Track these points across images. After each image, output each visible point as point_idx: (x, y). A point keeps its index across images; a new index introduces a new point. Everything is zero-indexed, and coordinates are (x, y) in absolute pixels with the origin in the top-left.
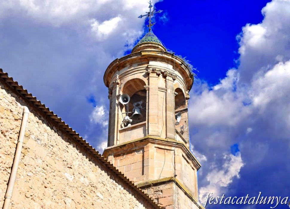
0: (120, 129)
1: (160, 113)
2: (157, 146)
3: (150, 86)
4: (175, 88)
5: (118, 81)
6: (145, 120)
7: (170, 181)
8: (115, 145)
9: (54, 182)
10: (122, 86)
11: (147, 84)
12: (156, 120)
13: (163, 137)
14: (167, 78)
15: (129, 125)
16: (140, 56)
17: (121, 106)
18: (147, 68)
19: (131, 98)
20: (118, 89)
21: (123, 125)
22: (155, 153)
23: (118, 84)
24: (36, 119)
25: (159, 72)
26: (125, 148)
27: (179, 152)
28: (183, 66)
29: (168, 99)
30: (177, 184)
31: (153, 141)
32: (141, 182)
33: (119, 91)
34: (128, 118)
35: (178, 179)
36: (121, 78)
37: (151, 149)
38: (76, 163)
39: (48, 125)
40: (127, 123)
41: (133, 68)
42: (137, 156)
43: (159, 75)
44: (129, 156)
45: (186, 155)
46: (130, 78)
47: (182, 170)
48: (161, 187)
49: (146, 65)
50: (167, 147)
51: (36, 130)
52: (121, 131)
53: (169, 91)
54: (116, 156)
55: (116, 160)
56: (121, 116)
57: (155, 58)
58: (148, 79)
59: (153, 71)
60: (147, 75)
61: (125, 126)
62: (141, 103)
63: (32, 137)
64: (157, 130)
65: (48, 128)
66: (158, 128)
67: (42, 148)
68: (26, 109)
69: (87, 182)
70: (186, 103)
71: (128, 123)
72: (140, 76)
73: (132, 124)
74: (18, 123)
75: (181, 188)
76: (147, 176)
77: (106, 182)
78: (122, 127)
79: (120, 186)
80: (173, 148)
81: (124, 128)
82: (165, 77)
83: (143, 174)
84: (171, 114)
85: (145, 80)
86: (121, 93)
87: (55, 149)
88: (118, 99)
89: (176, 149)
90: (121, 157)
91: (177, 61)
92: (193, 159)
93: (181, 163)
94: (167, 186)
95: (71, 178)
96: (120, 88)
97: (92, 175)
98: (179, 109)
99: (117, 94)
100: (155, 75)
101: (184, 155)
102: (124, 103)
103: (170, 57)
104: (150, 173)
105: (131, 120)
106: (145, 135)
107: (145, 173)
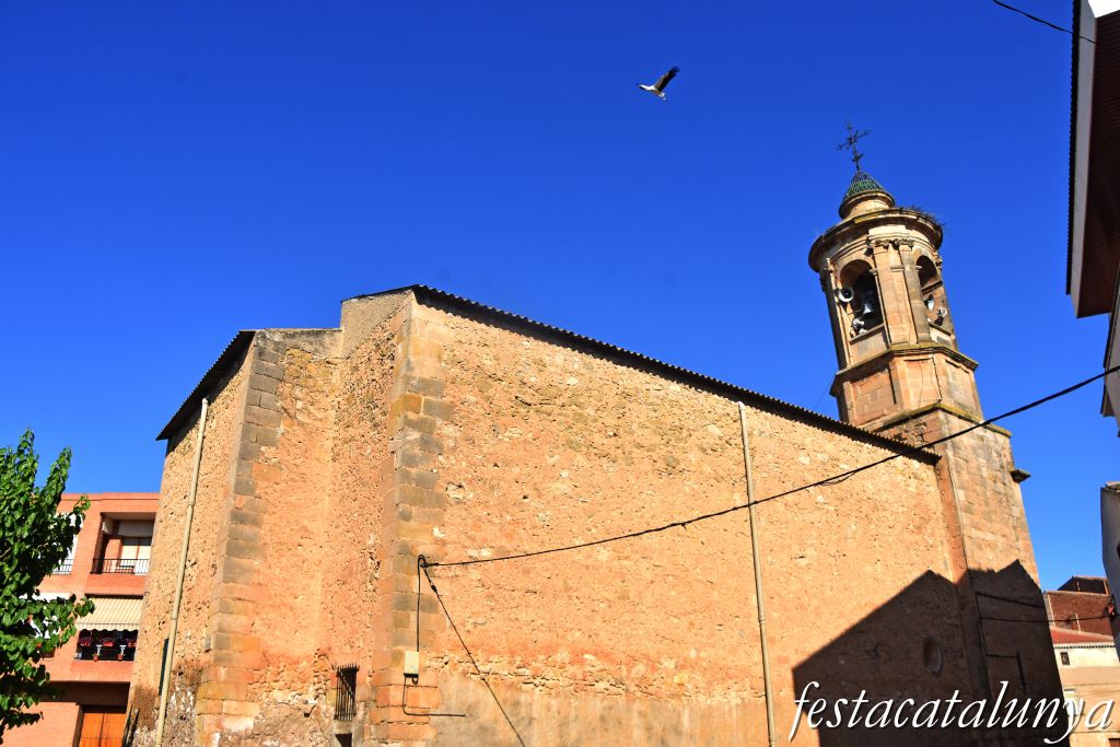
0: (850, 339)
1: (902, 305)
2: (906, 358)
3: (879, 268)
4: (915, 260)
5: (831, 268)
6: (882, 322)
7: (934, 409)
8: (849, 367)
9: (791, 473)
10: (838, 274)
11: (873, 266)
12: (898, 318)
13: (913, 342)
14: (901, 247)
15: (862, 331)
16: (853, 226)
17: (844, 305)
18: (868, 241)
19: (854, 289)
20: (833, 279)
21: (853, 333)
22: (907, 369)
23: (831, 272)
24: (754, 410)
25: (885, 244)
26: (863, 369)
27: (941, 359)
28: (920, 221)
29: (909, 280)
30: (944, 410)
31: (900, 354)
32: (894, 414)
33: (836, 283)
34: (857, 321)
35: (947, 403)
36: (833, 263)
37: (900, 364)
38: (808, 441)
39: (767, 411)
40: (857, 329)
41: (848, 245)
42: (883, 377)
43: (887, 248)
44: (871, 379)
45: (952, 358)
46: (846, 260)
47: (948, 383)
48: (924, 419)
49: (864, 238)
50: (921, 357)
51: (756, 422)
52: (852, 343)
53: (907, 268)
54: (853, 381)
55: (854, 387)
56: (847, 319)
57: (876, 223)
58: (873, 258)
59: (878, 244)
60: (870, 252)
61: (857, 334)
62: (870, 293)
63: (756, 432)
64: (902, 333)
65: (769, 414)
66: (903, 329)
67: (768, 441)
68: (740, 403)
69: (826, 457)
70: (939, 271)
71: (859, 327)
72: (859, 254)
73: (864, 327)
74: (738, 425)
75: (951, 413)
76: (902, 405)
77: (848, 447)
78: (852, 336)
79: (867, 445)
80: (930, 356)
81: (856, 337)
82: (896, 247)
83: (895, 402)
84: (918, 303)
85: (869, 260)
86: (841, 287)
87: (782, 435)
88: (837, 295)
89: (935, 356)
90: (861, 382)
91: (910, 216)
92: (963, 361)
93: (946, 374)
94: (932, 416)
95: (806, 461)
96: (836, 278)
97: (830, 447)
98: (929, 284)
99: (834, 288)
100: (881, 249)
101: (949, 359)
102: (848, 300)
103: (898, 215)
104: (905, 401)
105: (863, 323)
106: (888, 347)
107: (897, 400)
